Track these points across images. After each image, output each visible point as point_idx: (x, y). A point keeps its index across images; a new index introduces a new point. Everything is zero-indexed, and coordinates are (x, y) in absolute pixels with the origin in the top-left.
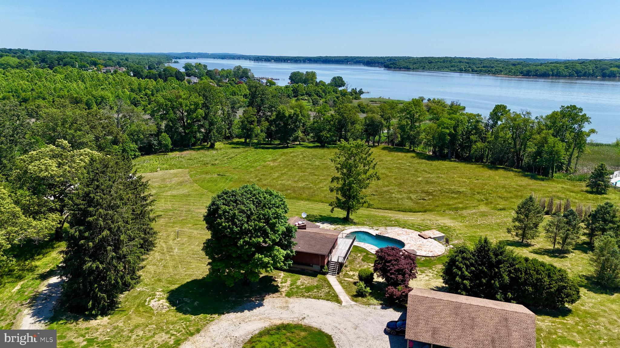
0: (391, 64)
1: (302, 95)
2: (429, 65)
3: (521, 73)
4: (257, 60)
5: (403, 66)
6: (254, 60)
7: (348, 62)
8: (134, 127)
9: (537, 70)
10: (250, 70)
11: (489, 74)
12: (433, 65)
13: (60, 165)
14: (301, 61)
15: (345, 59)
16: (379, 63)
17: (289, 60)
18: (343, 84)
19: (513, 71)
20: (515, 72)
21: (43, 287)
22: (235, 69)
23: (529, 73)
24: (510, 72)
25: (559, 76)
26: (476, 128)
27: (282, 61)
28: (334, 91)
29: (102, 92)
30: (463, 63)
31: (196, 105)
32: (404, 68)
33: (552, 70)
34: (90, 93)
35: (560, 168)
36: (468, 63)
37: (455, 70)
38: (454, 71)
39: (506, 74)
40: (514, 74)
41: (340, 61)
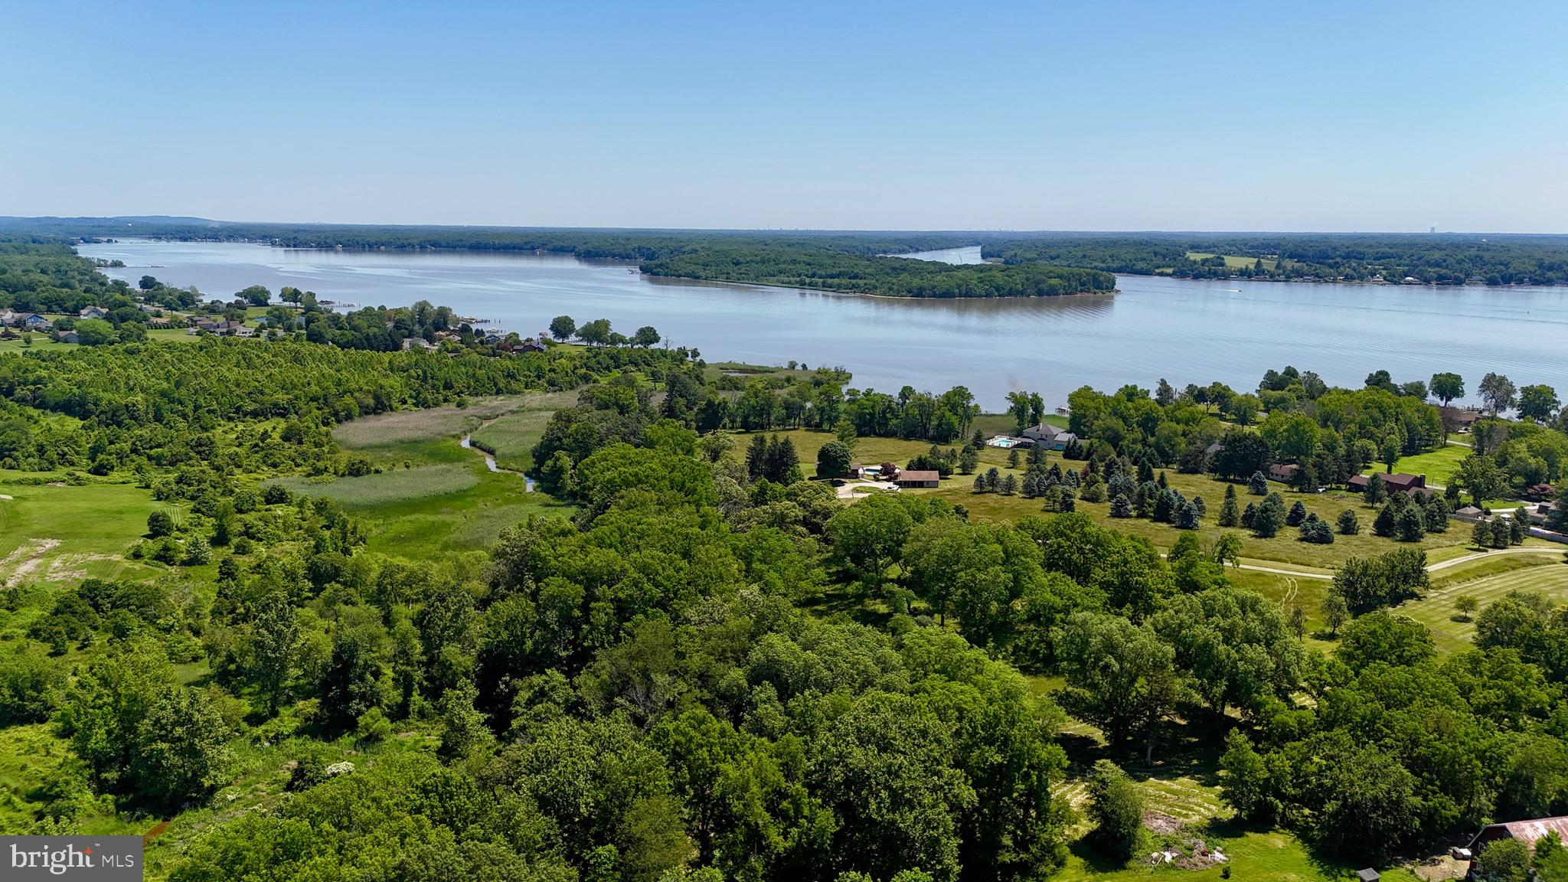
0: (657, 266)
2: (735, 268)
5: (684, 270)
7: (533, 248)
9: (935, 287)
11: (855, 292)
12: (743, 268)
14: (413, 247)
15: (526, 243)
16: (614, 256)
18: (657, 340)
20: (898, 290)
22: (415, 307)
24: (890, 289)
26: (889, 407)
27: (364, 247)
30: (800, 263)
33: (959, 286)
35: (956, 436)
36: (809, 264)
37: (790, 283)
38: (789, 285)
40: (898, 293)
41: (514, 248)
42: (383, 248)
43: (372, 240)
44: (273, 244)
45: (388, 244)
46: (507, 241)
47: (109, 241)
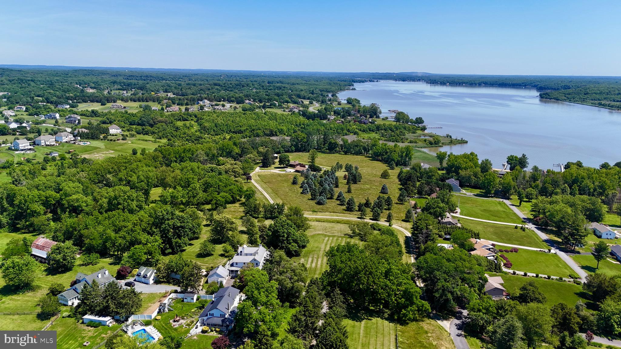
4: (433, 83)
6: (431, 83)
15: (523, 83)
18: (421, 122)
27: (457, 84)
32: (554, 99)
41: (517, 85)
42: (464, 84)
43: (461, 81)
44: (427, 83)
45: (466, 83)
46: (514, 82)
47: (377, 81)
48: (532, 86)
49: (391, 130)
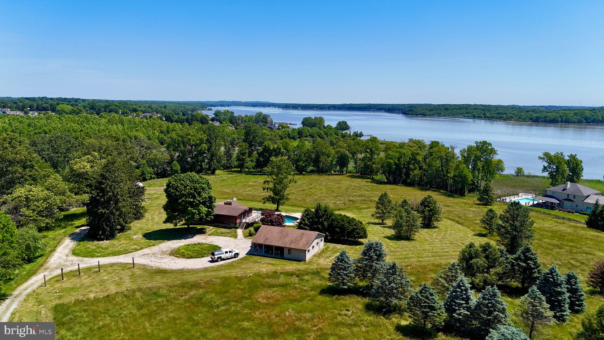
0: (408, 111)
1: (305, 137)
2: (445, 111)
3: (531, 119)
4: (285, 108)
5: (420, 112)
6: (283, 108)
8: (152, 156)
9: (546, 117)
10: (269, 116)
11: (500, 120)
12: (449, 111)
13: (92, 167)
14: (326, 108)
16: (399, 110)
17: (315, 107)
18: (347, 128)
19: (523, 117)
20: (524, 119)
21: (78, 230)
22: (256, 115)
23: (538, 120)
24: (520, 118)
25: (568, 122)
27: (308, 108)
28: (335, 134)
29: (136, 133)
30: (478, 109)
31: (201, 140)
32: (421, 114)
33: (561, 117)
34: (126, 134)
36: (483, 110)
37: (468, 116)
38: (468, 117)
39: (516, 120)
40: (524, 120)
41: (363, 108)
42: (315, 109)
43: (311, 105)
48: (376, 109)
49: (319, 136)
